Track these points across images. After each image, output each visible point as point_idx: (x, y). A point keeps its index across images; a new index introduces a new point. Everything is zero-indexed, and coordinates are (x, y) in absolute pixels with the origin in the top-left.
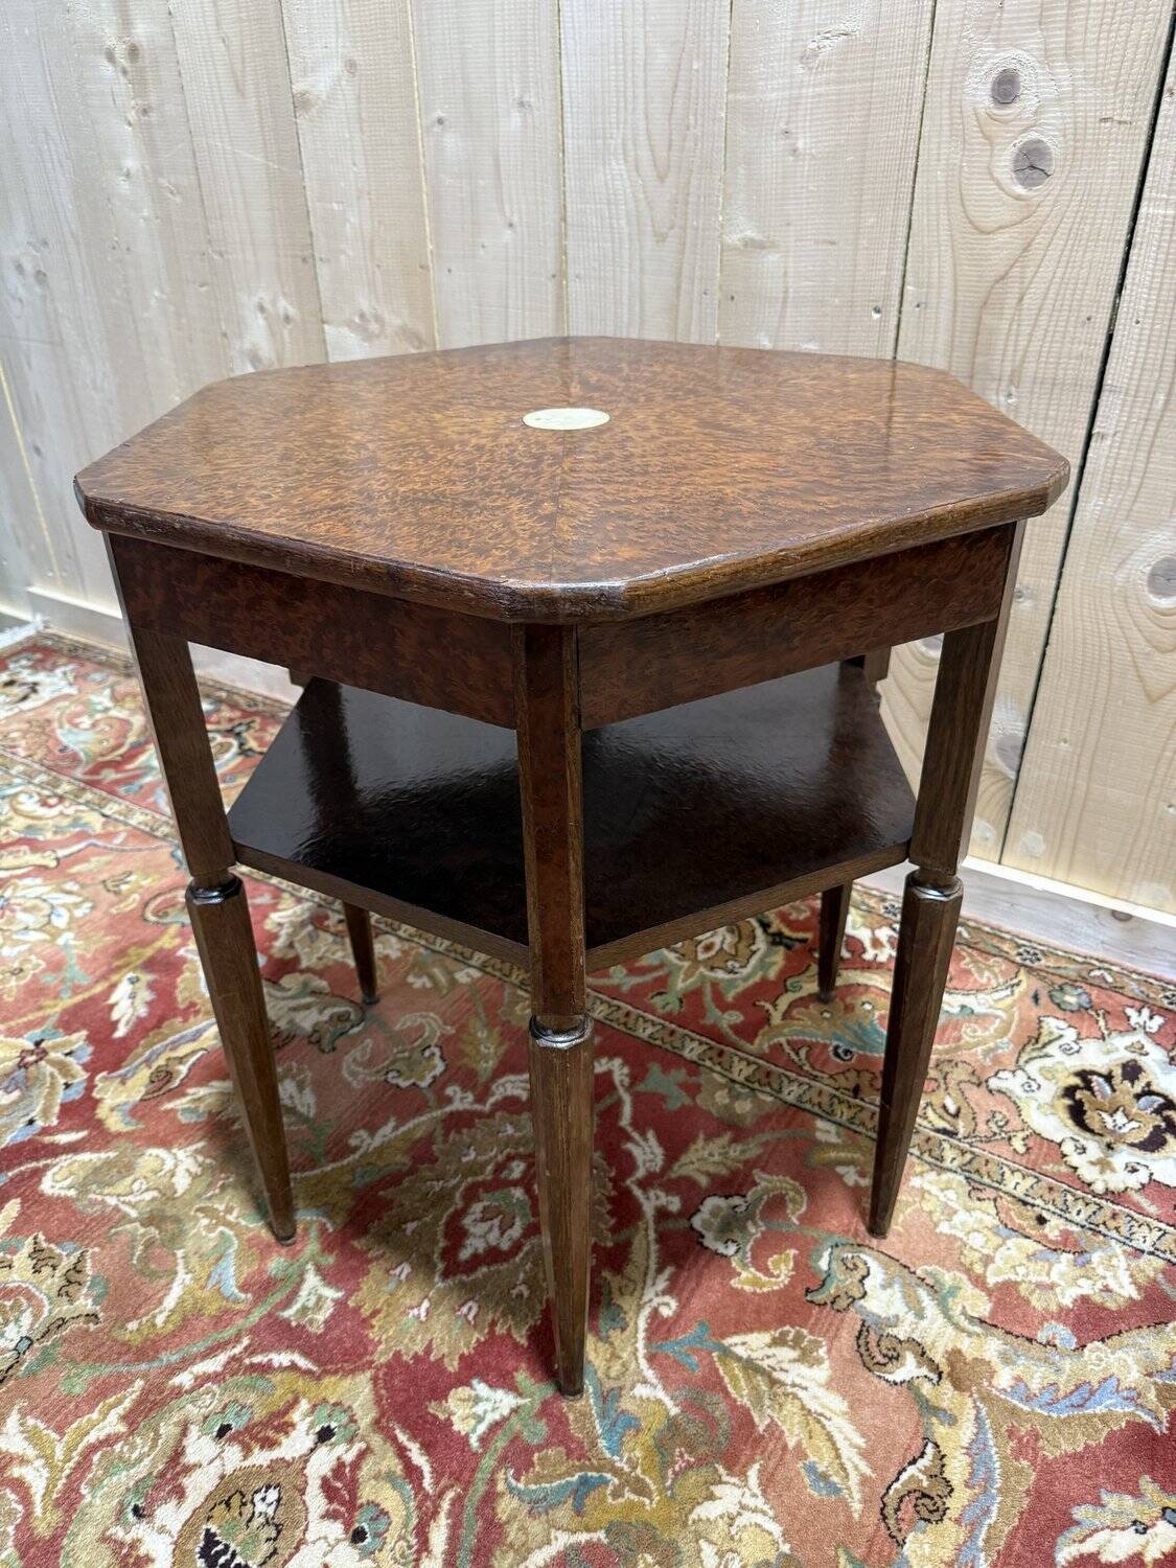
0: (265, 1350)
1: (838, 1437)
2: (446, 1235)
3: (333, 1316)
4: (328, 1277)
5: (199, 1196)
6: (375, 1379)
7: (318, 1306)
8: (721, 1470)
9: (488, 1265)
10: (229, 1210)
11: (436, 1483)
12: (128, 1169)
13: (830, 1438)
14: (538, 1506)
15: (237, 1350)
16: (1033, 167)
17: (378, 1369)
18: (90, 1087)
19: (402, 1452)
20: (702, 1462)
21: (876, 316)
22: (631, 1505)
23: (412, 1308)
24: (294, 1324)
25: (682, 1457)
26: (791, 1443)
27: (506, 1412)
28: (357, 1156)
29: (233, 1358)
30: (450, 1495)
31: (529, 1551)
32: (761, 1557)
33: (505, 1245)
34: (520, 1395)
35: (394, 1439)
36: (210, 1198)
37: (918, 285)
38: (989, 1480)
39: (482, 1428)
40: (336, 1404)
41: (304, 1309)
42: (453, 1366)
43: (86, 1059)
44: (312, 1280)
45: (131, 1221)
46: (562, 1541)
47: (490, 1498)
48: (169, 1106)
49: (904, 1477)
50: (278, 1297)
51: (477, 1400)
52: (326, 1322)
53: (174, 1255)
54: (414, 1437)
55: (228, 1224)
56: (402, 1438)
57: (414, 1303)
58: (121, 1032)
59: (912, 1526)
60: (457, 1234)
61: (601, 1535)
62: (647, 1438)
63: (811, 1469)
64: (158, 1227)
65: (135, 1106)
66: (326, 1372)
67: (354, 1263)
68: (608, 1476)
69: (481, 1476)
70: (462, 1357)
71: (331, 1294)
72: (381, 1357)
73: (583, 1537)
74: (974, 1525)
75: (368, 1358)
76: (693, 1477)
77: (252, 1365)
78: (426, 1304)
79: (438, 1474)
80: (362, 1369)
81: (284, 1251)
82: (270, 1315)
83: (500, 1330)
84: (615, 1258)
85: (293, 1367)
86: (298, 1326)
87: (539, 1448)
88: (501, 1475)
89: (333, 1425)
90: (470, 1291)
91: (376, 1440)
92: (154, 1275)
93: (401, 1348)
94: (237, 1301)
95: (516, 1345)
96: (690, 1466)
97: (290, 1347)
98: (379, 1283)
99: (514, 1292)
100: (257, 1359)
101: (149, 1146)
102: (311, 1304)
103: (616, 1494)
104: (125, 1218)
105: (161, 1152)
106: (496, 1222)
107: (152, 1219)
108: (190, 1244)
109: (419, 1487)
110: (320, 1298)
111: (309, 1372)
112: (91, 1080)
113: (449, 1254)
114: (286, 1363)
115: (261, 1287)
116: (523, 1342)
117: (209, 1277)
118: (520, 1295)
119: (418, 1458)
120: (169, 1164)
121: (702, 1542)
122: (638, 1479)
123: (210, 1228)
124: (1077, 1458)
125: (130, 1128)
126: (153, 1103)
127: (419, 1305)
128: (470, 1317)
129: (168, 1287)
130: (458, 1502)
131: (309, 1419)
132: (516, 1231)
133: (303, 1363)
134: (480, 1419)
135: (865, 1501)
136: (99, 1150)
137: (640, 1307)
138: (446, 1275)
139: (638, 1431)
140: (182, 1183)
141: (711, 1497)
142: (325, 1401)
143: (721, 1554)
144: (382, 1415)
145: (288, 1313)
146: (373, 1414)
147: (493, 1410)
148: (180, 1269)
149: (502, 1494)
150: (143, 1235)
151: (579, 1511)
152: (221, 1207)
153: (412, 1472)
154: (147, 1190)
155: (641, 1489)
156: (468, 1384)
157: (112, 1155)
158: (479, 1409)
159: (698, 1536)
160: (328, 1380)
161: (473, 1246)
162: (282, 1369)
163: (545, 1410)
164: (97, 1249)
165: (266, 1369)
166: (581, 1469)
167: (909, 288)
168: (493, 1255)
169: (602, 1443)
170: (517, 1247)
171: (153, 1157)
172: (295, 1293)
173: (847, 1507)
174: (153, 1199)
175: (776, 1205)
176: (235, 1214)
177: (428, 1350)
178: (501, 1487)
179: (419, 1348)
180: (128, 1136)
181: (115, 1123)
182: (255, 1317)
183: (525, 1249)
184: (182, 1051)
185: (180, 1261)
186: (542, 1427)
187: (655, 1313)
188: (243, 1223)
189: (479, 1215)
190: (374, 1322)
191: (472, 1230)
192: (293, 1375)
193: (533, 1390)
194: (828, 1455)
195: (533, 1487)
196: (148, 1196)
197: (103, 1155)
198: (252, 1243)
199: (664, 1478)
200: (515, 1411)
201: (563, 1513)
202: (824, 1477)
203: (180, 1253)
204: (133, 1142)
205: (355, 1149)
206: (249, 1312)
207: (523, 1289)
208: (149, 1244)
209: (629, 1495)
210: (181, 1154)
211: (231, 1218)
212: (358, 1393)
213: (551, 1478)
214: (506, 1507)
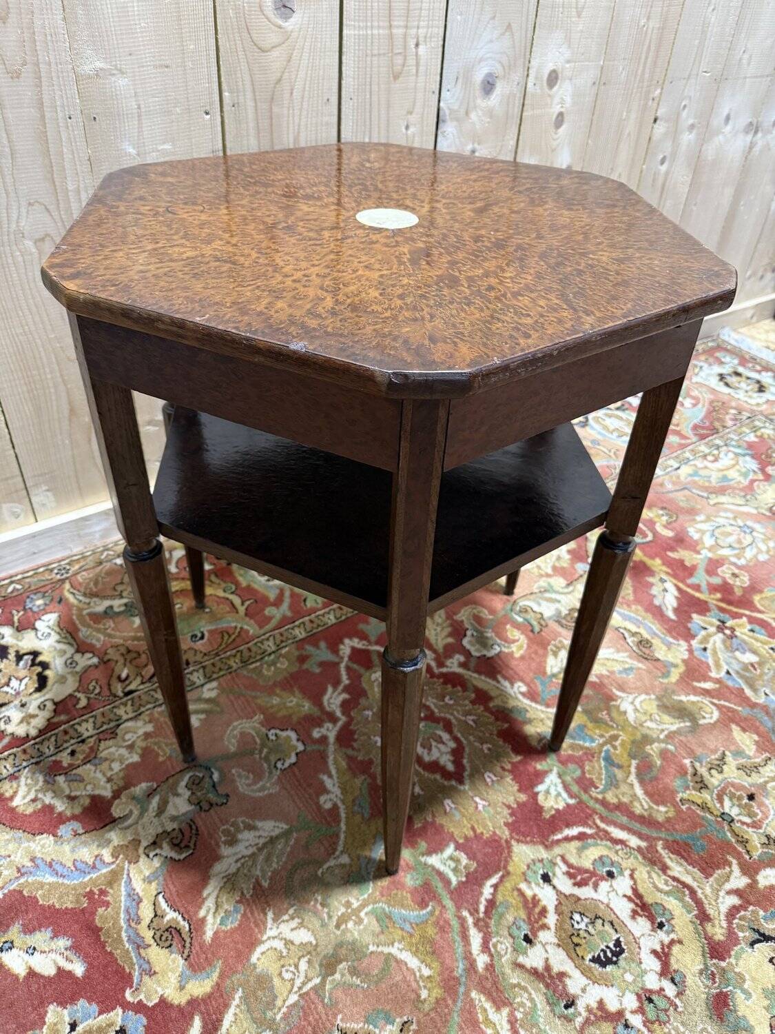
0: (477, 903)
1: (607, 656)
2: (433, 772)
3: (467, 854)
4: (435, 849)
5: (324, 925)
6: (518, 841)
7: (457, 861)
8: (614, 703)
9: (462, 757)
10: (348, 905)
11: (591, 827)
12: (264, 981)
13: (608, 659)
14: (613, 783)
15: (470, 920)
16: (285, 6)
17: (512, 838)
18: (139, 1008)
19: (568, 839)
20: (608, 709)
21: (208, 117)
22: (622, 745)
23: (477, 808)
24: (464, 879)
25: (604, 715)
26: (607, 673)
27: (559, 781)
28: (342, 807)
29: (476, 924)
30: (598, 822)
31: (635, 795)
32: (654, 706)
33: (453, 745)
34: (551, 770)
35: (558, 841)
36: (330, 917)
37: (231, 92)
38: (637, 620)
39: (565, 795)
40: (528, 867)
41: (455, 870)
42: (523, 797)
43: (95, 1008)
44: (434, 860)
45: (323, 982)
46: (633, 778)
47: (604, 803)
48: (209, 934)
49: (631, 644)
50: (439, 886)
51: (547, 792)
52: (469, 858)
53: (372, 953)
54: (560, 830)
55: (363, 906)
56: (559, 836)
57: (474, 805)
58: (78, 969)
59: (652, 652)
60: (434, 767)
61: (634, 763)
62: (590, 725)
63: (620, 672)
64: (341, 962)
65: (191, 966)
66: (505, 867)
67: (430, 831)
68: (605, 748)
69: (591, 803)
70: (519, 791)
71: (450, 850)
72: (505, 834)
73: (633, 770)
74: (655, 634)
75: (503, 841)
76: (614, 714)
77: (486, 912)
78: (477, 799)
79: (585, 824)
80: (509, 847)
81: (401, 873)
82: (451, 893)
83: (508, 767)
84: (482, 697)
85: (495, 887)
86: (466, 876)
87: (583, 773)
88: (594, 795)
89: (541, 872)
90: (477, 773)
91: (558, 850)
92: (385, 970)
93: (502, 821)
94: (432, 913)
95: (520, 762)
96: (609, 714)
97: (481, 885)
98: (452, 821)
99: (486, 751)
100: (482, 908)
101: (248, 959)
102: (453, 865)
103: (615, 748)
104: (318, 990)
105: (260, 949)
106: (434, 744)
107: (329, 966)
108: (367, 939)
109: (591, 836)
110: (451, 858)
111: (502, 877)
112: (126, 1006)
113: (447, 775)
114: (491, 890)
115: (425, 895)
116: (519, 758)
117: (402, 929)
118: (489, 749)
119: (574, 831)
120: (279, 945)
121: (645, 724)
122: (610, 737)
123: (360, 921)
124: (635, 592)
125: (215, 975)
126: (196, 948)
127: (476, 803)
128: (495, 779)
129: (398, 962)
130: (602, 819)
131: (533, 885)
132: (445, 736)
133: (494, 880)
134: (559, 795)
135: (639, 661)
136: (227, 1006)
137: (517, 698)
138: (461, 782)
139: (585, 726)
140: (303, 936)
141: (625, 713)
142: (524, 874)
143: (651, 720)
144: (543, 843)
145: (454, 881)
146: (541, 848)
147: (556, 785)
148: (386, 950)
149: (604, 798)
150: (343, 975)
151: (620, 767)
152: (343, 910)
153: (581, 837)
154: (296, 966)
155: (615, 738)
156: (537, 794)
157: (239, 994)
158: (553, 793)
159: (641, 725)
160: (510, 868)
161: (447, 761)
162: (494, 894)
163: (564, 762)
164: (340, 1017)
165: (491, 904)
166: (599, 758)
167: (226, 94)
168: (457, 753)
169: (587, 744)
170: (456, 739)
171: (260, 958)
172: (440, 874)
173: (639, 669)
174: (309, 962)
175: (478, 619)
176: (353, 900)
177: (509, 807)
178: (600, 797)
179: (506, 812)
180: (222, 976)
181: (200, 987)
182: (448, 903)
183: (459, 735)
184: (146, 913)
185: (380, 949)
186: (571, 766)
187: (523, 694)
188: (366, 896)
189: (426, 751)
190: (479, 831)
191: (434, 758)
192: (501, 888)
193: (550, 764)
194: (614, 663)
195: (603, 782)
196: (303, 965)
197: (236, 1001)
198: (386, 894)
199: (612, 727)
200: (560, 776)
201: (619, 774)
202: (626, 670)
203: (372, 948)
204: (235, 972)
205: (335, 807)
206: (444, 907)
207: (485, 746)
208: (354, 972)
209: (617, 743)
210: (270, 933)
211: (355, 904)
212: (524, 853)
213: (600, 774)
214: (611, 797)
